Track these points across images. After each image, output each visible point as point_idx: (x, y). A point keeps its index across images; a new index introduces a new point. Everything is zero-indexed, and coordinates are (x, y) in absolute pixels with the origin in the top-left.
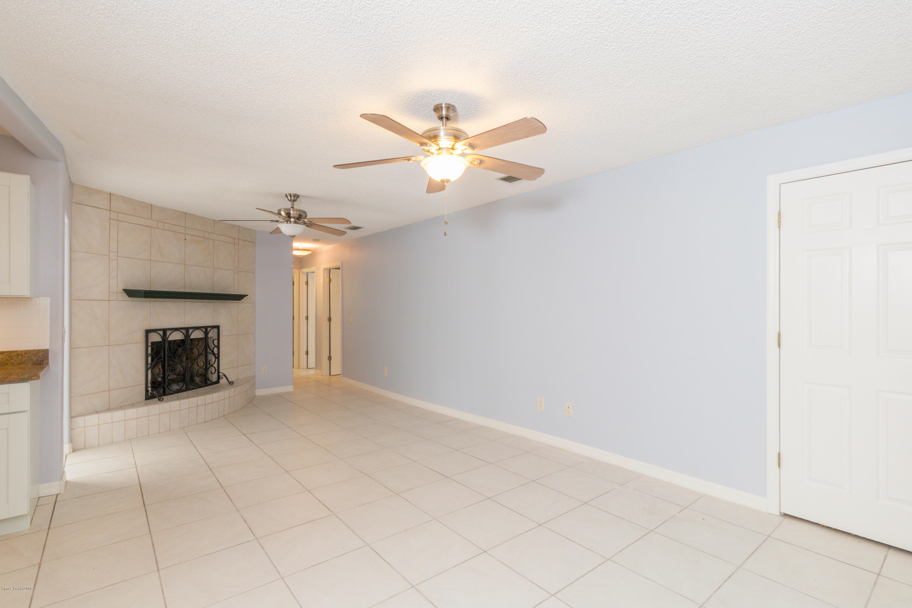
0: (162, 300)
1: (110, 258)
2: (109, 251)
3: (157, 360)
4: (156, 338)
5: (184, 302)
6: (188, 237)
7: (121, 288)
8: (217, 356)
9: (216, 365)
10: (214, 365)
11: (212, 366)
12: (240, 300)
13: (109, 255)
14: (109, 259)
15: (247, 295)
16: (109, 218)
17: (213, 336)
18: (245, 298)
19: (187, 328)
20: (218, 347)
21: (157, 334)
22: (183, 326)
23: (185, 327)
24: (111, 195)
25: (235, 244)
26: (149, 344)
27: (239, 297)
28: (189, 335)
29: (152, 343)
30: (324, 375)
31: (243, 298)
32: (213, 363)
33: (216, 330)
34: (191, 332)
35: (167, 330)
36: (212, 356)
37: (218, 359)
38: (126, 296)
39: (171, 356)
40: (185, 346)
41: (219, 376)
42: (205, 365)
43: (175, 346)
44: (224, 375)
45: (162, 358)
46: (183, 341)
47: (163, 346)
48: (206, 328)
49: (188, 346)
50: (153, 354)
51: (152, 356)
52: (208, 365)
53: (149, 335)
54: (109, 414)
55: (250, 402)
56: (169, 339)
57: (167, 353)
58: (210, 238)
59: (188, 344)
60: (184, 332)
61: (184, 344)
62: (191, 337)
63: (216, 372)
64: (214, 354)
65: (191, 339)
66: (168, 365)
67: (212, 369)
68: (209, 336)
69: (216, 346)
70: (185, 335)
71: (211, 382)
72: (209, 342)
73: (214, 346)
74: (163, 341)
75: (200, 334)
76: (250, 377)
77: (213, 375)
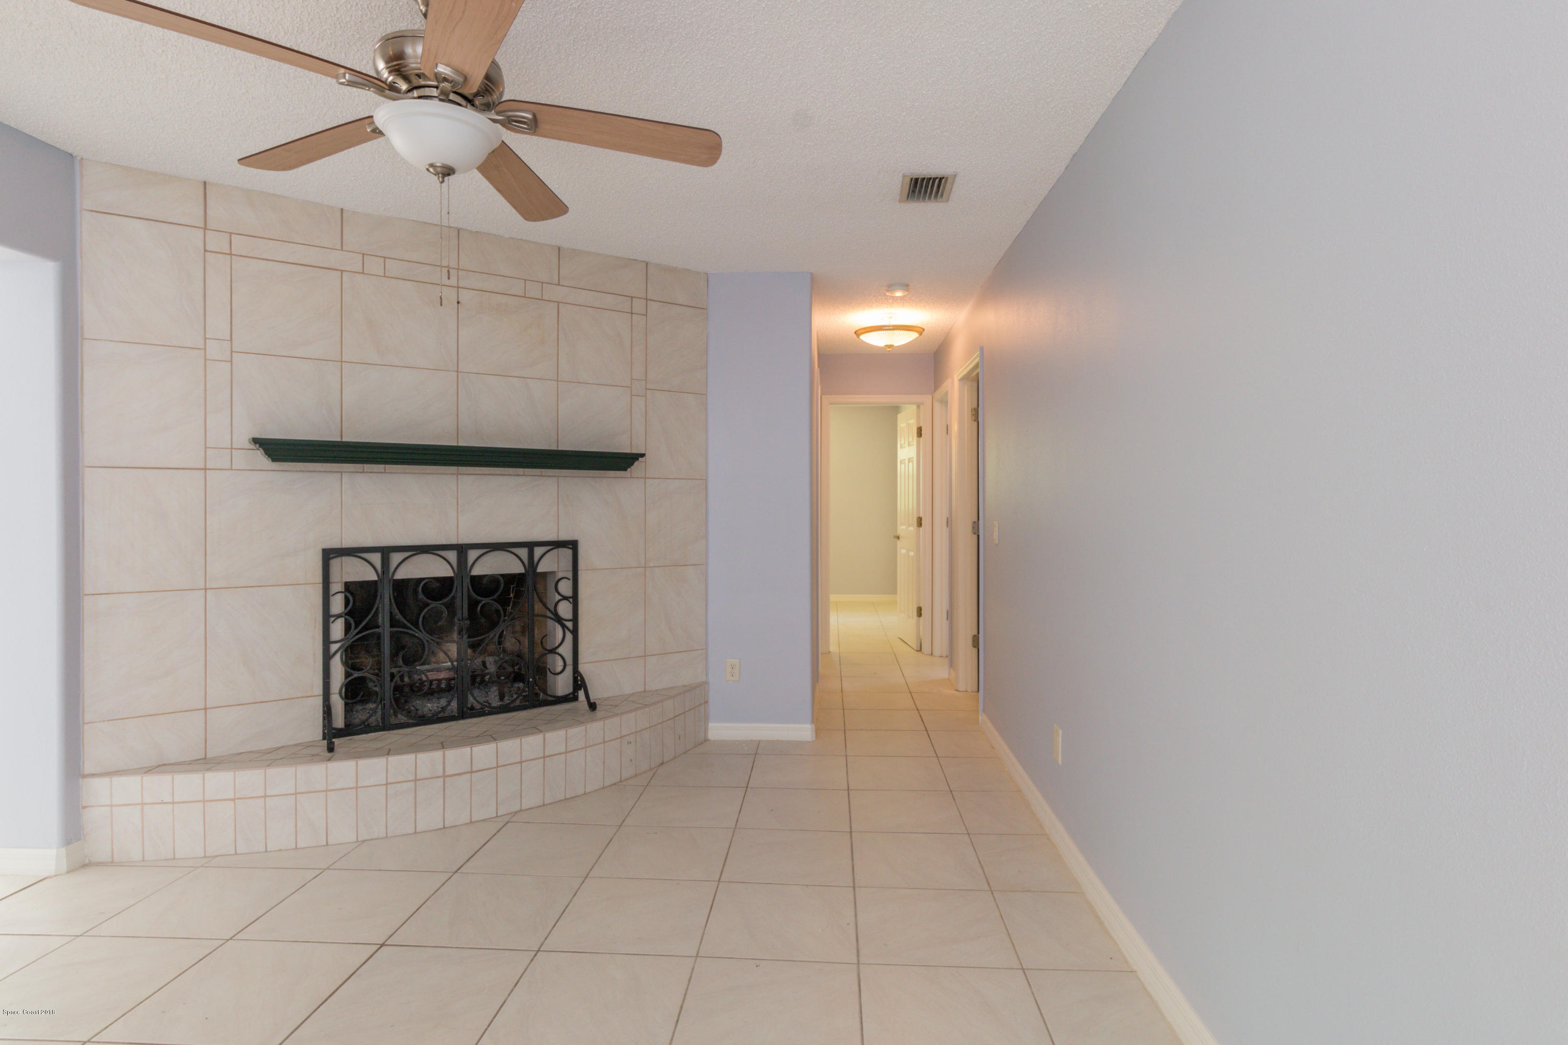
0: (381, 467)
1: (208, 357)
2: (206, 338)
3: (358, 633)
4: (364, 572)
5: (457, 474)
6: (465, 296)
7: (243, 437)
8: (570, 625)
9: (566, 650)
10: (560, 650)
11: (553, 651)
12: (625, 469)
13: (205, 349)
14: (206, 360)
15: (643, 455)
16: (202, 250)
17: (555, 569)
18: (637, 462)
19: (462, 545)
20: (574, 599)
21: (362, 561)
22: (454, 541)
23: (460, 542)
24: (207, 187)
25: (632, 313)
26: (337, 587)
28: (466, 567)
29: (350, 588)
30: (962, 688)
31: (632, 464)
32: (557, 645)
33: (567, 553)
34: (474, 558)
35: (389, 553)
36: (551, 623)
37: (575, 632)
38: (260, 457)
39: (405, 621)
40: (452, 594)
41: (575, 680)
42: (526, 650)
43: (421, 596)
44: (583, 680)
45: (378, 627)
46: (445, 584)
47: (379, 594)
48: (530, 546)
49: (461, 596)
50: (346, 614)
51: (346, 619)
52: (539, 650)
53: (335, 564)
54: (166, 779)
55: (662, 764)
56: (401, 575)
57: (391, 613)
58: (545, 298)
59: (465, 590)
60: (452, 556)
61: (451, 590)
62: (476, 572)
63: (569, 669)
64: (559, 620)
65: (473, 578)
66: (398, 647)
67: (554, 661)
68: (541, 569)
69: (565, 598)
70: (455, 566)
71: (550, 696)
72: (540, 587)
73: (560, 598)
74: (375, 582)
75: (509, 565)
76: (684, 686)
77: (560, 676)
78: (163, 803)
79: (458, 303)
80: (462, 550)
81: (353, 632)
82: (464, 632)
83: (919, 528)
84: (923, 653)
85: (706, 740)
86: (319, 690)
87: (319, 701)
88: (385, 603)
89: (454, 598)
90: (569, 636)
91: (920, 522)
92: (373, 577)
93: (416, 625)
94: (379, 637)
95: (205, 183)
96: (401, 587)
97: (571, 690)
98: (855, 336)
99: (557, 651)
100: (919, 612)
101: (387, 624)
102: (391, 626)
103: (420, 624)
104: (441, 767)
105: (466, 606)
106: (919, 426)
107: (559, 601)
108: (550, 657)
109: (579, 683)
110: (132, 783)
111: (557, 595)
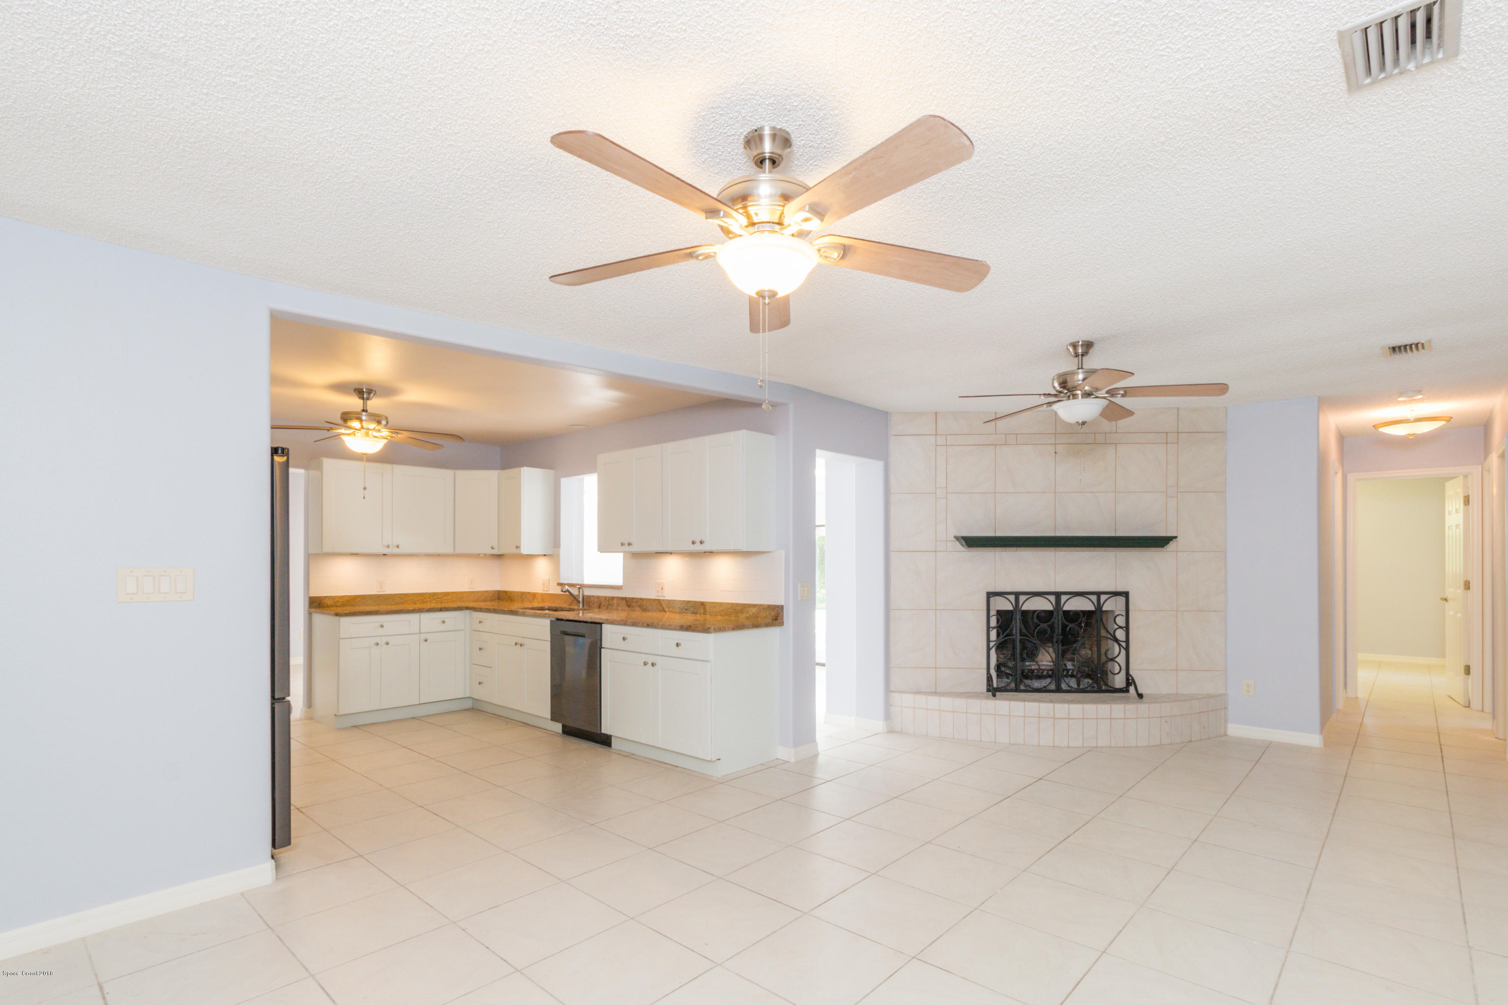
1: (937, 496)
3: (1003, 638)
4: (1005, 605)
5: (1055, 552)
6: (1060, 448)
7: (951, 535)
8: (1124, 644)
9: (1121, 659)
10: (1117, 659)
11: (1113, 660)
12: (1164, 546)
13: (934, 493)
14: (935, 498)
15: (1176, 537)
16: (935, 445)
17: (1114, 609)
18: (1171, 542)
19: (1058, 592)
20: (1127, 628)
21: (1005, 599)
22: (1053, 590)
23: (1057, 590)
24: (938, 414)
25: (1167, 443)
26: (993, 612)
27: (1160, 542)
28: (1060, 605)
29: (1000, 613)
30: (1502, 736)
31: (1168, 543)
32: (1115, 656)
33: (1122, 599)
34: (1065, 600)
35: (1019, 595)
36: (1110, 642)
37: (1127, 649)
38: (958, 546)
39: (1027, 633)
40: (1053, 620)
41: (1127, 679)
42: (1095, 656)
43: (1036, 620)
44: (1133, 679)
45: (1013, 635)
46: (1050, 613)
47: (1014, 618)
48: (1098, 594)
49: (1058, 621)
50: (998, 627)
51: (997, 630)
52: (1104, 659)
53: (992, 599)
54: (924, 697)
55: (1191, 741)
56: (1025, 608)
57: (1020, 628)
58: (1107, 442)
59: (1060, 618)
60: (1052, 598)
61: (1051, 618)
62: (1065, 608)
63: (1123, 672)
64: (1117, 640)
65: (1065, 612)
66: (1024, 647)
67: (1113, 667)
68: (1104, 609)
69: (1121, 627)
70: (1054, 603)
71: (1110, 687)
72: (1104, 620)
73: (1117, 627)
74: (1012, 611)
75: (1084, 605)
76: (1207, 694)
77: (1117, 676)
78: (923, 709)
79: (1056, 453)
80: (1058, 595)
81: (1001, 637)
82: (1059, 642)
83: (1466, 591)
84: (1471, 709)
85: (1226, 735)
86: (985, 666)
87: (985, 672)
88: (1017, 624)
89: (1053, 622)
90: (1123, 652)
91: (1467, 586)
92: (1011, 608)
93: (1034, 637)
94: (1014, 641)
95: (936, 413)
96: (1025, 613)
97: (1125, 686)
98: (1373, 428)
99: (1116, 660)
100: (1468, 670)
101: (1018, 635)
102: (1021, 635)
103: (1035, 635)
104: (1052, 713)
105: (1060, 627)
106: (1466, 495)
107: (1117, 629)
108: (1110, 664)
109: (1130, 681)
110: (910, 697)
111: (1115, 625)
